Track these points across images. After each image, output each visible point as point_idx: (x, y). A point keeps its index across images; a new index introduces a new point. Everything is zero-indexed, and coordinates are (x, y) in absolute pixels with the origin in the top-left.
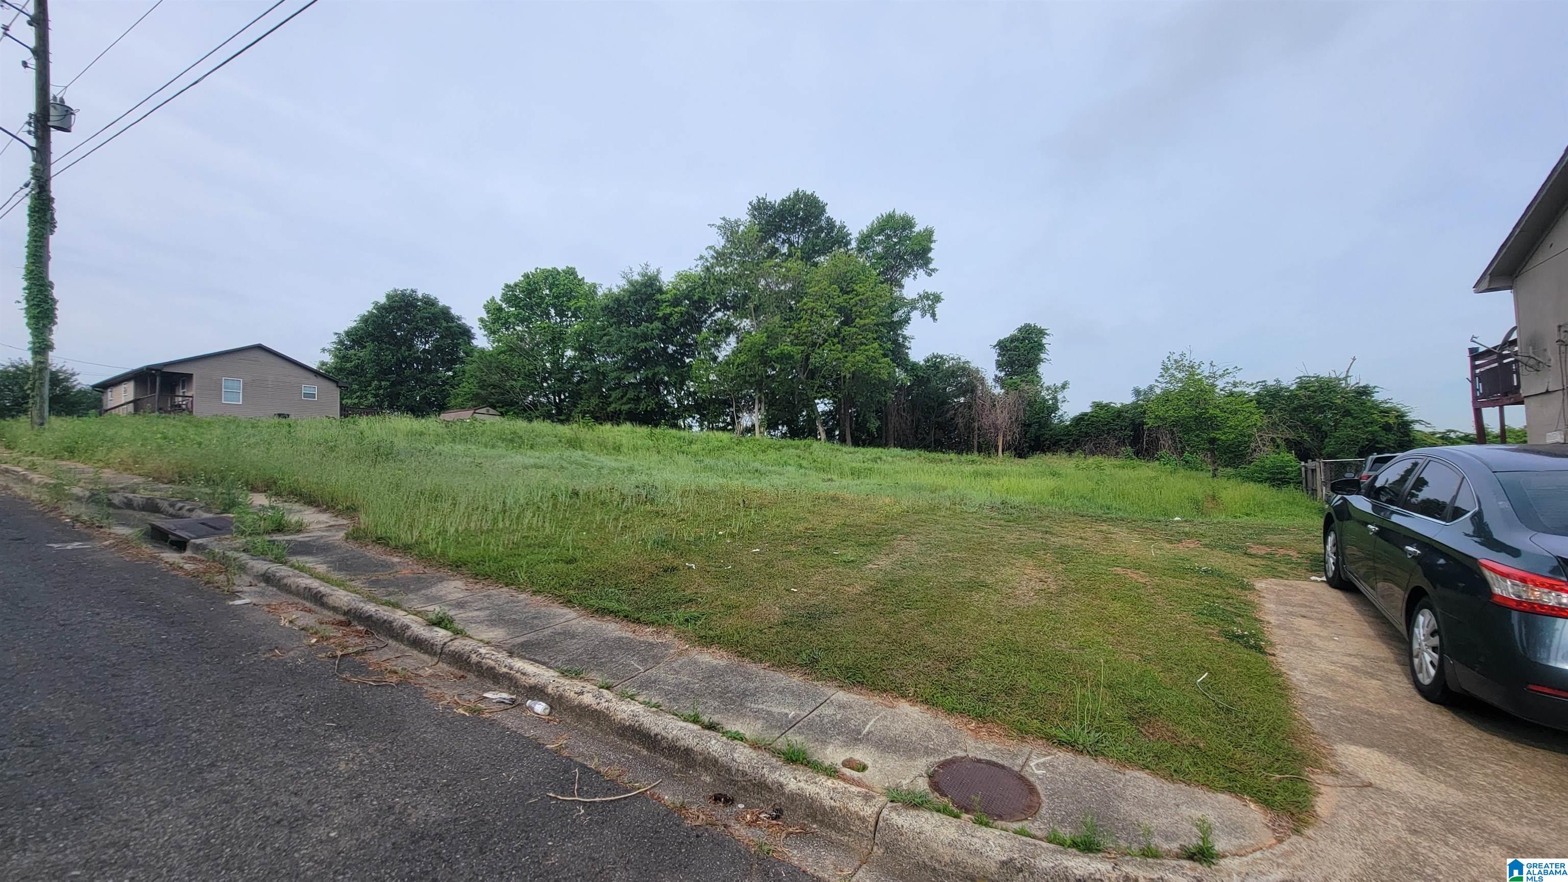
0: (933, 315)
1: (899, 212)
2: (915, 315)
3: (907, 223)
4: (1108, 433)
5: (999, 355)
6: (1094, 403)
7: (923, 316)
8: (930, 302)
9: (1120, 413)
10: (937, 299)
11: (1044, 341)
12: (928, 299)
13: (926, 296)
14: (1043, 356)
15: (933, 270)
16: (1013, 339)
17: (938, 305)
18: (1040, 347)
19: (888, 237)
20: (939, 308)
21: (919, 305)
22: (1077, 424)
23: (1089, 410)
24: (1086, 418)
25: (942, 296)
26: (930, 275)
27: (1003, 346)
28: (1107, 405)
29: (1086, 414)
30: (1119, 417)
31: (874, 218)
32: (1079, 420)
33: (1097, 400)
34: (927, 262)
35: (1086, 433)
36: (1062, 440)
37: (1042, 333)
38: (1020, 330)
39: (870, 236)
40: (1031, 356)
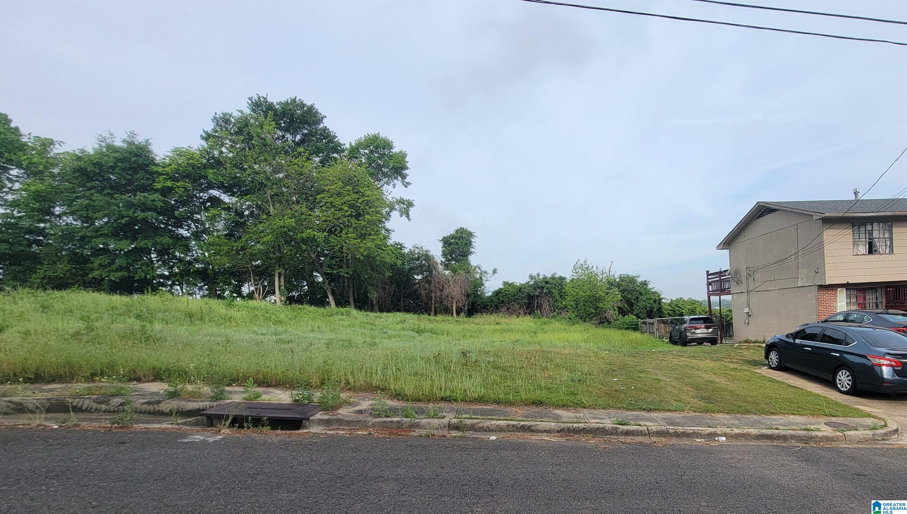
0: (408, 216)
1: (383, 135)
2: (395, 214)
3: (388, 145)
4: (514, 301)
5: (444, 247)
6: (504, 282)
7: (401, 216)
8: (405, 206)
9: (520, 289)
10: (410, 204)
11: (473, 240)
12: (403, 203)
13: (401, 201)
14: (472, 250)
15: (408, 183)
16: (453, 237)
17: (411, 209)
18: (469, 244)
19: (372, 152)
20: (412, 211)
21: (397, 207)
22: (497, 295)
23: (502, 287)
24: (503, 292)
25: (414, 203)
26: (406, 187)
27: (446, 242)
28: (512, 284)
29: (501, 289)
30: (520, 291)
31: (363, 136)
32: (497, 293)
33: (506, 281)
34: (404, 177)
35: (503, 301)
36: (488, 305)
37: (470, 234)
38: (457, 231)
39: (358, 149)
40: (465, 249)
